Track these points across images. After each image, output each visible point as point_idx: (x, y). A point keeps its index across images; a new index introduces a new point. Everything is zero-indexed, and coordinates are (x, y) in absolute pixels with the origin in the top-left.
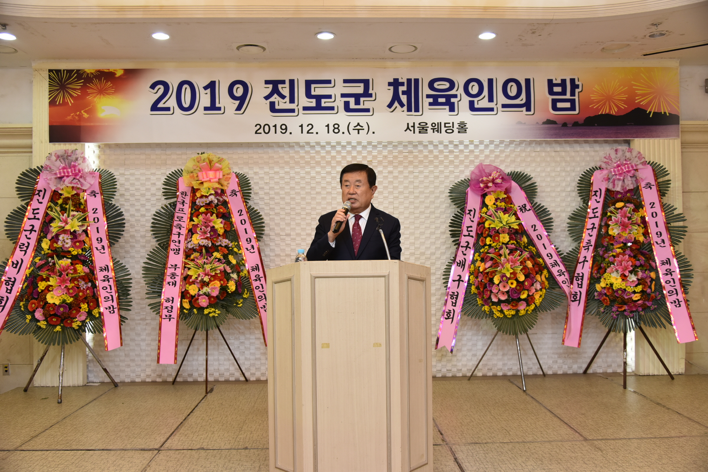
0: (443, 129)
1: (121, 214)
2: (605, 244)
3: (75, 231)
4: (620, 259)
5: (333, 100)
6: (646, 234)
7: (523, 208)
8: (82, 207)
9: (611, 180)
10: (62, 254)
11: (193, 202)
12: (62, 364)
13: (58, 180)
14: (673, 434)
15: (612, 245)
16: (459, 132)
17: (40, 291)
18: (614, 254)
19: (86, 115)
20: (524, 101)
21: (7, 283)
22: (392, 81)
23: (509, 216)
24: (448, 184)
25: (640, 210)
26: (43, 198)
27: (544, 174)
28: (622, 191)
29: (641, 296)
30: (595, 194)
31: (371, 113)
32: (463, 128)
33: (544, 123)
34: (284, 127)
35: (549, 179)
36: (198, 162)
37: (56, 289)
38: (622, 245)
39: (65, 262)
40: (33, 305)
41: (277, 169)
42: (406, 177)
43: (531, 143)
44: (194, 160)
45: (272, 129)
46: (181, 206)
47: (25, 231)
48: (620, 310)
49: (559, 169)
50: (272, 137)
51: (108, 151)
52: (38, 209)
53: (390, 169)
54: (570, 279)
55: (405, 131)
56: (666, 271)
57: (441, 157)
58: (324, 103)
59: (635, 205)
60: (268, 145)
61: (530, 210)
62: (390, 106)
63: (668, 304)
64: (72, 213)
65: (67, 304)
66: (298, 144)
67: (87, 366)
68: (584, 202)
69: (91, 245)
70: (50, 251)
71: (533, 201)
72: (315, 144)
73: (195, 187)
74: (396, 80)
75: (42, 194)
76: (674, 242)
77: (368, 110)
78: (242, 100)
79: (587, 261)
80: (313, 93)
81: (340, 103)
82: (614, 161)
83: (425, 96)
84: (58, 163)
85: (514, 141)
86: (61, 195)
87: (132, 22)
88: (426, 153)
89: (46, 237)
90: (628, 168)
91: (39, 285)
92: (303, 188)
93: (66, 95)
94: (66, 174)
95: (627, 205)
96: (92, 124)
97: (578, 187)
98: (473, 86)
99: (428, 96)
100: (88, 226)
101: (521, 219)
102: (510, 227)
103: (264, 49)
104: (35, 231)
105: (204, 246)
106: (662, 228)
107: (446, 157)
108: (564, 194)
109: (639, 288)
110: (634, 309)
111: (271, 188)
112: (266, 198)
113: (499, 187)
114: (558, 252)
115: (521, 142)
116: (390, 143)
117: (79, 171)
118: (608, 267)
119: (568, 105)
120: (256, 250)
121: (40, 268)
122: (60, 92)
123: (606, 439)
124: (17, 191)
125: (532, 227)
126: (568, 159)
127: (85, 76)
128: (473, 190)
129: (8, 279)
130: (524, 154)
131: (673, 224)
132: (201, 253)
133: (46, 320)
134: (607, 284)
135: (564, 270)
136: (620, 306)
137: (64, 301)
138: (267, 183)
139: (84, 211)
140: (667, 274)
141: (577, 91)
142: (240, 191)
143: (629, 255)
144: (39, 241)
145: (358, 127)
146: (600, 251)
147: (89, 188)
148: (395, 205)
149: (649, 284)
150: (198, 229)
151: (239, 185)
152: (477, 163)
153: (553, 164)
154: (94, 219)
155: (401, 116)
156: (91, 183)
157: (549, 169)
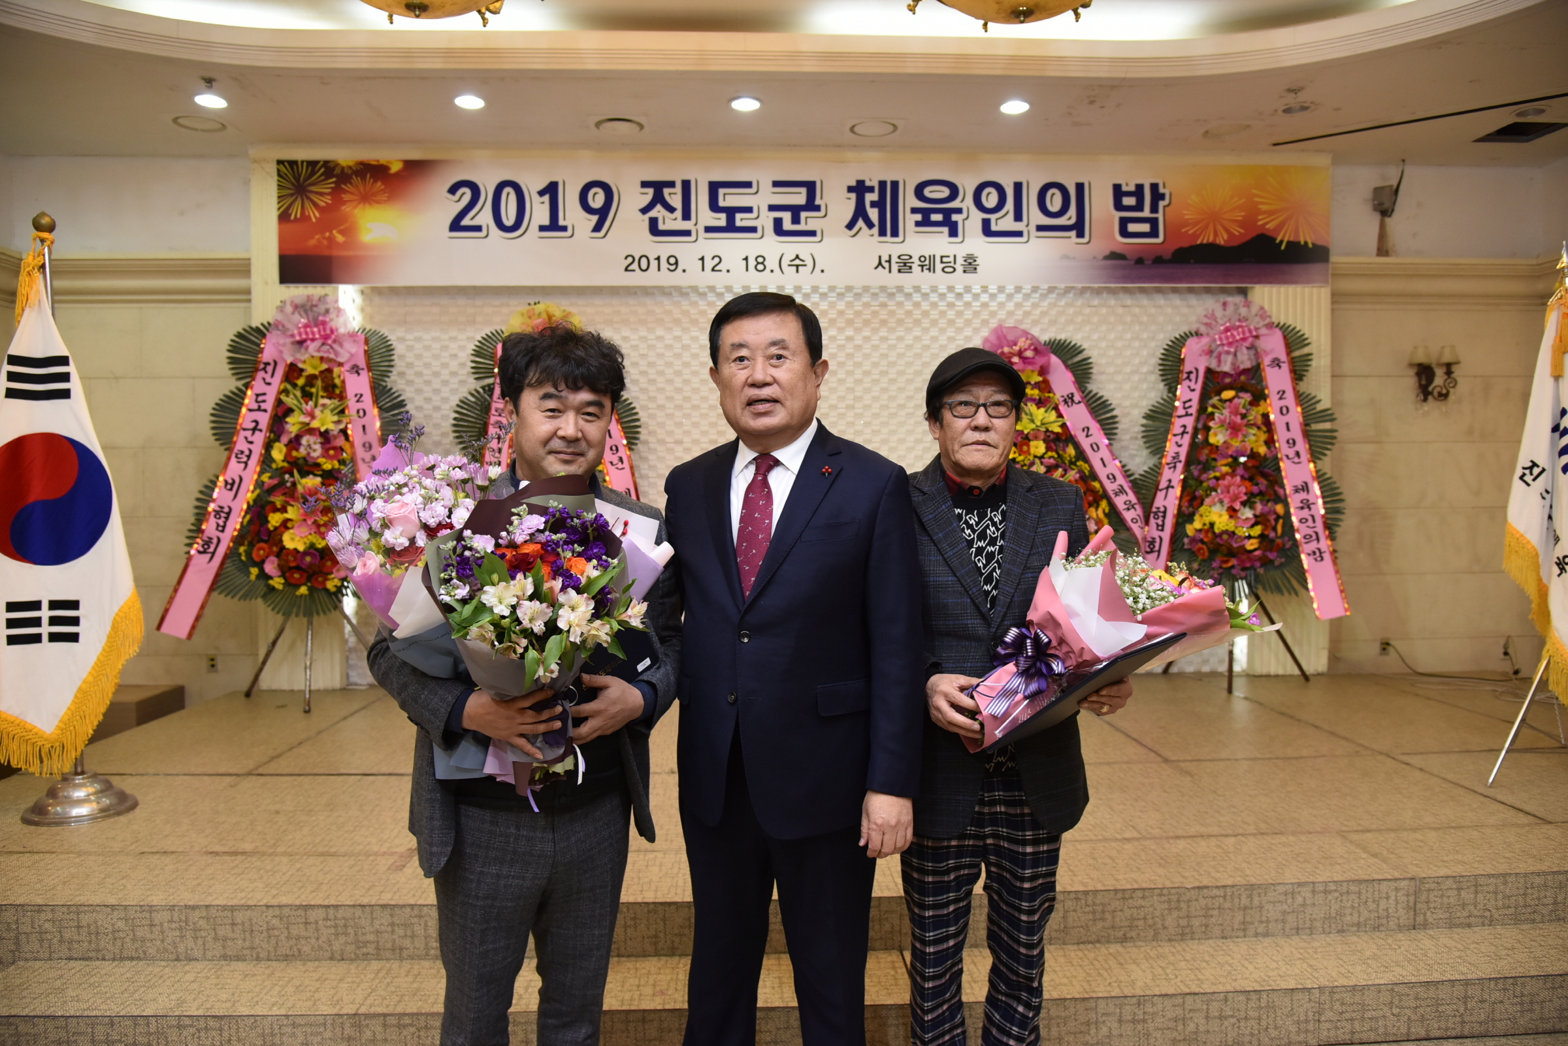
0: (939, 266)
1: (402, 404)
2: (1203, 458)
3: (327, 431)
4: (1226, 482)
5: (755, 215)
6: (1270, 442)
7: (1069, 400)
8: (337, 391)
9: (1215, 354)
10: (306, 468)
12: (309, 648)
13: (297, 346)
14: (1305, 753)
15: (1215, 459)
16: (965, 272)
17: (272, 529)
18: (1218, 474)
19: (340, 238)
20: (1073, 221)
21: (217, 513)
22: (854, 184)
23: (1046, 412)
25: (1262, 403)
26: (273, 375)
27: (1104, 344)
28: (1232, 372)
29: (1260, 543)
30: (1188, 378)
31: (818, 238)
32: (971, 264)
33: (1106, 258)
34: (672, 260)
35: (1112, 353)
36: (530, 317)
37: (299, 526)
38: (1230, 460)
39: (312, 482)
40: (262, 552)
41: (660, 332)
42: (875, 348)
43: (1083, 291)
44: (523, 314)
45: (654, 264)
47: (244, 429)
48: (1225, 566)
49: (1128, 336)
50: (652, 278)
51: (377, 300)
52: (264, 394)
53: (849, 332)
54: (1144, 516)
55: (876, 268)
56: (1302, 502)
57: (934, 314)
58: (740, 220)
59: (1253, 395)
60: (647, 291)
61: (1079, 402)
62: (850, 226)
63: (1303, 556)
64: (322, 401)
65: (317, 550)
66: (695, 289)
67: (347, 658)
68: (1169, 391)
69: (354, 454)
70: (285, 464)
71: (1086, 388)
72: (723, 290)
74: (861, 183)
75: (270, 369)
76: (1315, 456)
77: (812, 233)
78: (602, 214)
79: (1173, 487)
80: (722, 203)
81: (766, 220)
82: (1220, 321)
83: (908, 210)
84: (296, 317)
85: (1055, 288)
86: (302, 370)
87: (424, 77)
88: (908, 306)
89: (278, 439)
90: (1244, 333)
91: (270, 518)
93: (308, 204)
94: (311, 336)
95: (1241, 394)
96: (351, 253)
97: (1160, 365)
98: (989, 194)
99: (914, 211)
100: (347, 423)
101: (1065, 416)
102: (1047, 430)
103: (641, 126)
104: (261, 430)
106: (1296, 433)
107: (943, 314)
108: (1136, 378)
109: (1257, 530)
110: (1248, 565)
111: (651, 364)
113: (1030, 364)
114: (1126, 471)
115: (1067, 290)
116: (849, 289)
117: (332, 331)
118: (1208, 496)
119: (1146, 228)
120: (626, 464)
121: (271, 490)
122: (296, 199)
123: (1199, 760)
124: (229, 363)
125: (1083, 430)
126: (1145, 319)
127: (337, 171)
129: (218, 509)
130: (1071, 311)
131: (1314, 427)
133: (283, 575)
134: (1204, 524)
135: (1134, 500)
136: (1225, 559)
137: (312, 545)
138: (643, 355)
139: (342, 397)
140: (1302, 508)
141: (1162, 204)
143: (1242, 477)
144: (268, 446)
145: (797, 262)
146: (1195, 470)
147: (349, 360)
148: (858, 394)
149: (1273, 523)
152: (994, 324)
153: (1120, 328)
154: (358, 411)
155: (869, 244)
156: (351, 352)
157: (1112, 336)
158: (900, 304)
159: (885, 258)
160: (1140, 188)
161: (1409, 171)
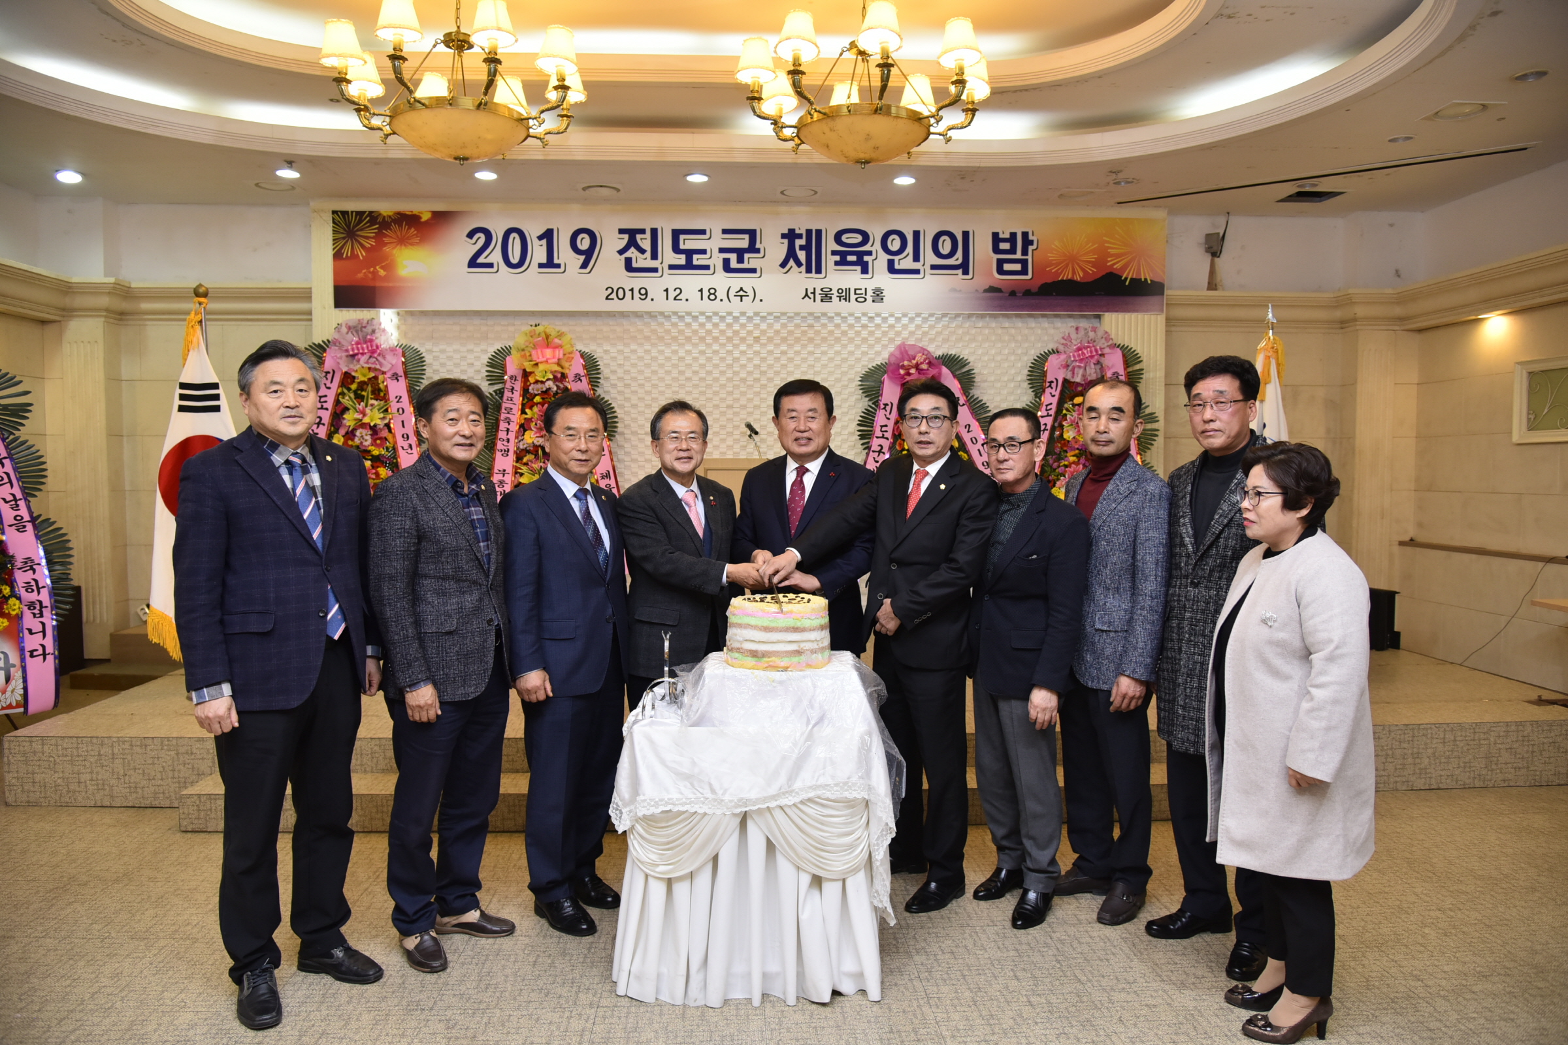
0: (853, 297)
2: (1058, 450)
3: (375, 426)
4: (1072, 469)
5: (708, 256)
8: (382, 394)
9: (1070, 368)
11: (525, 391)
13: (350, 359)
15: (1066, 452)
16: (873, 301)
18: (1066, 463)
19: (382, 273)
20: (960, 262)
22: (786, 232)
24: (859, 370)
26: (332, 381)
27: (986, 358)
30: (1050, 386)
31: (758, 274)
32: (878, 296)
33: (986, 291)
34: (643, 291)
35: (993, 365)
36: (531, 336)
38: (1077, 451)
41: (634, 347)
43: (970, 316)
44: (526, 334)
45: (628, 294)
46: (510, 394)
49: (1006, 351)
50: (628, 305)
51: (410, 320)
52: (326, 396)
53: (784, 348)
55: (803, 298)
57: (851, 334)
58: (697, 260)
60: (623, 315)
62: (783, 265)
64: (371, 402)
66: (662, 314)
68: (1036, 396)
69: (396, 443)
71: (970, 394)
72: (684, 314)
73: (528, 370)
74: (792, 231)
76: (1141, 449)
77: (753, 271)
78: (588, 254)
80: (682, 247)
81: (717, 260)
82: (1074, 342)
83: (829, 253)
84: (350, 336)
85: (948, 313)
86: (354, 378)
88: (831, 327)
89: (337, 431)
90: (1091, 352)
92: (668, 372)
93: (356, 245)
94: (361, 351)
96: (391, 285)
97: (1029, 375)
98: (893, 240)
99: (834, 253)
100: (390, 419)
103: (618, 190)
104: (324, 425)
105: (540, 446)
107: (858, 333)
108: (1012, 385)
111: (627, 372)
112: (620, 384)
115: (957, 316)
116: (783, 314)
117: (377, 347)
118: (1058, 479)
119: (1018, 267)
122: (347, 241)
125: (965, 427)
126: (1020, 338)
127: (380, 219)
128: (890, 378)
130: (960, 331)
132: (536, 455)
138: (620, 364)
139: (385, 398)
141: (1031, 248)
142: (586, 375)
145: (741, 293)
146: (1050, 459)
147: (390, 370)
150: (533, 425)
151: (585, 367)
152: (898, 342)
153: (999, 345)
154: (398, 410)
155: (799, 279)
156: (394, 363)
157: (993, 352)
158: (824, 326)
159: (810, 290)
160: (1013, 235)
161: (1233, 220)
